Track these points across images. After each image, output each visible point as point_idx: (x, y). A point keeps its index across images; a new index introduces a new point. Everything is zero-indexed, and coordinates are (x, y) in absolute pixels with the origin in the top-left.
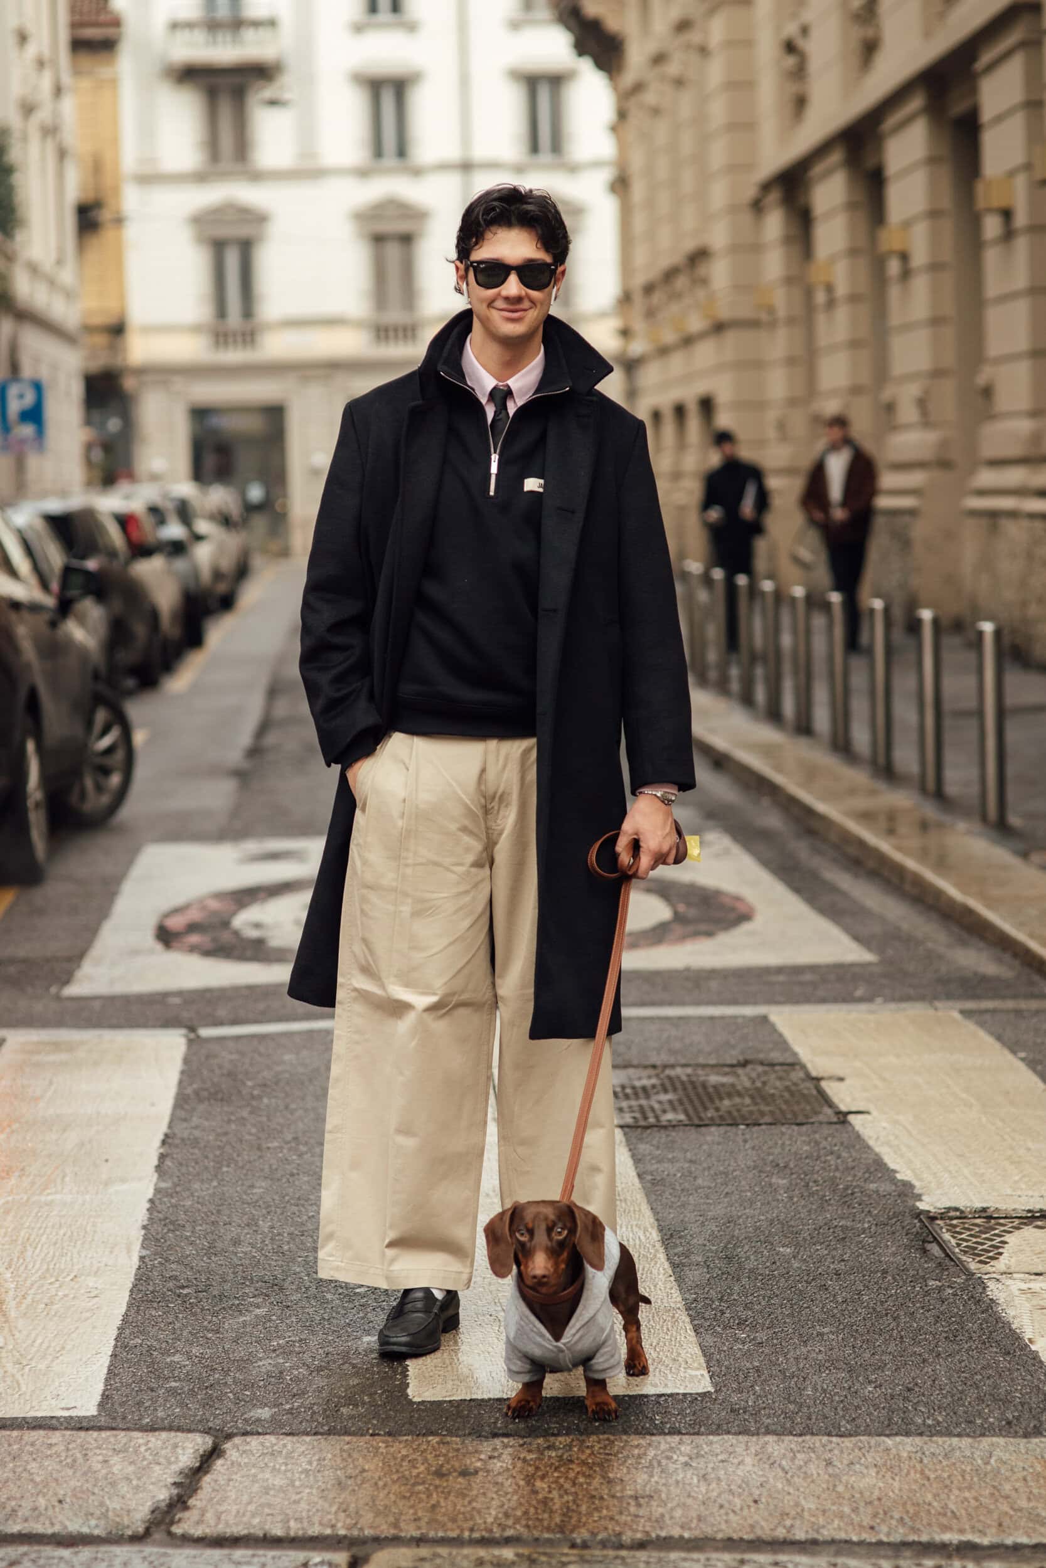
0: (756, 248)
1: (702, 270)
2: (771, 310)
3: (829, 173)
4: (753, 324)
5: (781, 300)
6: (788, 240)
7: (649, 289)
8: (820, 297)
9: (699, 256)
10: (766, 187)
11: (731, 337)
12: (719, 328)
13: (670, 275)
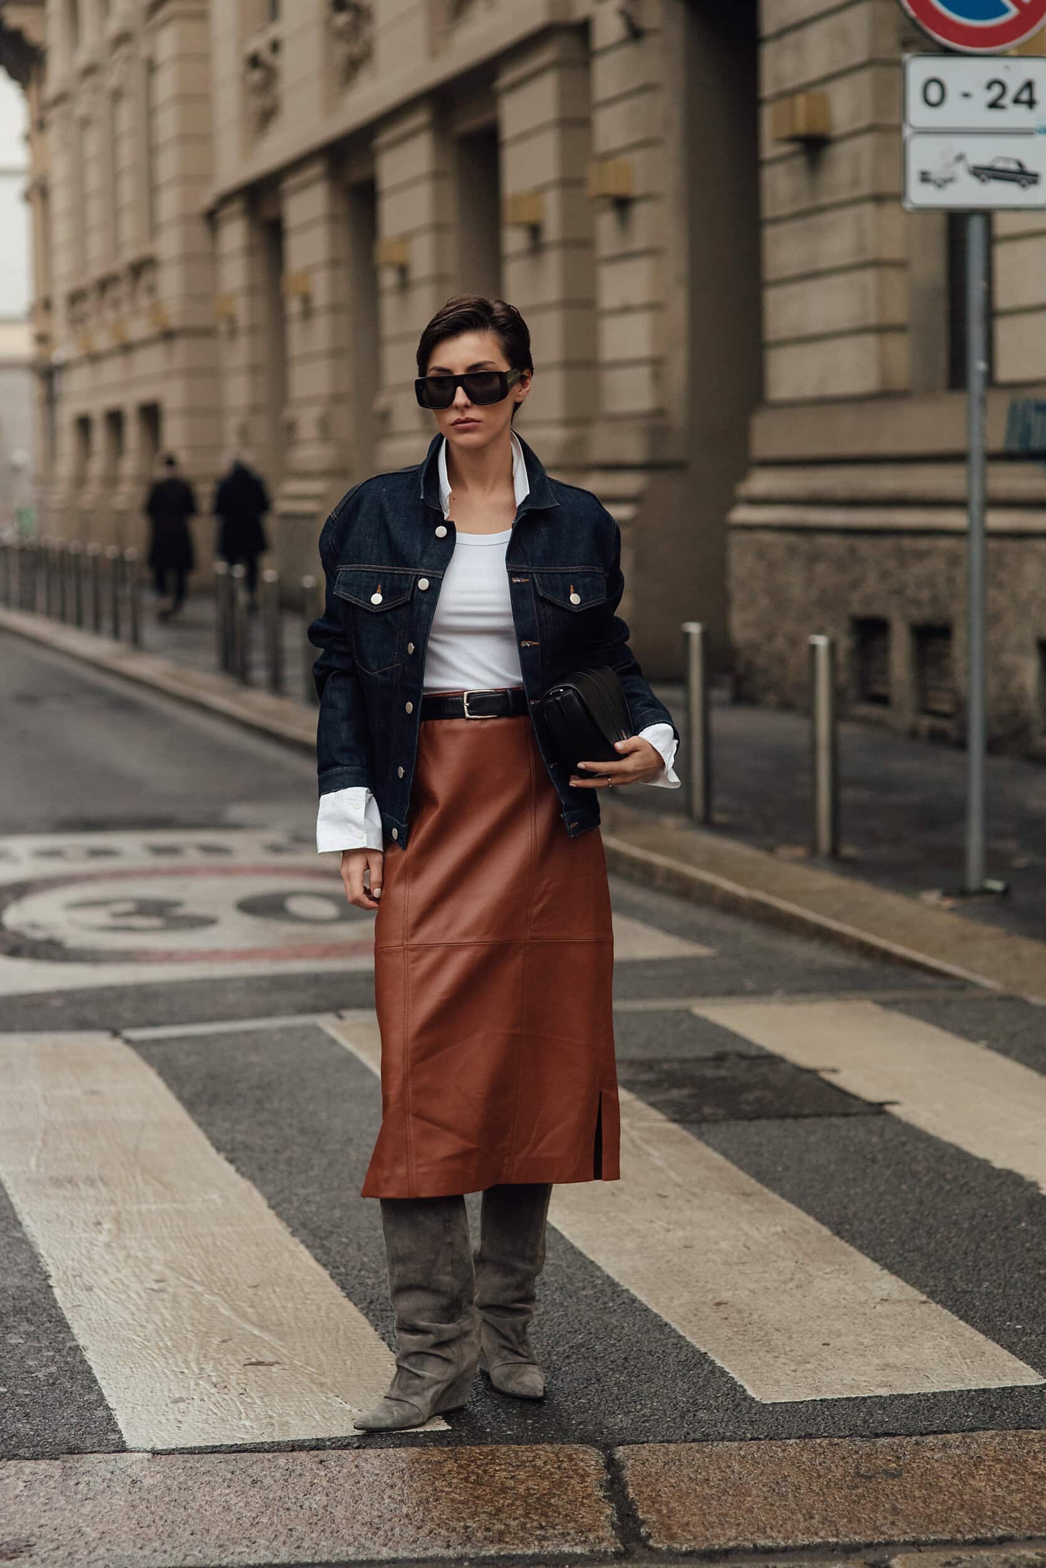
0: (213, 258)
1: (145, 280)
2: (231, 320)
3: (305, 186)
4: (208, 332)
5: (242, 309)
6: (250, 251)
7: (76, 298)
8: (294, 307)
9: (142, 268)
10: (226, 199)
11: (181, 347)
12: (168, 336)
13: (105, 284)
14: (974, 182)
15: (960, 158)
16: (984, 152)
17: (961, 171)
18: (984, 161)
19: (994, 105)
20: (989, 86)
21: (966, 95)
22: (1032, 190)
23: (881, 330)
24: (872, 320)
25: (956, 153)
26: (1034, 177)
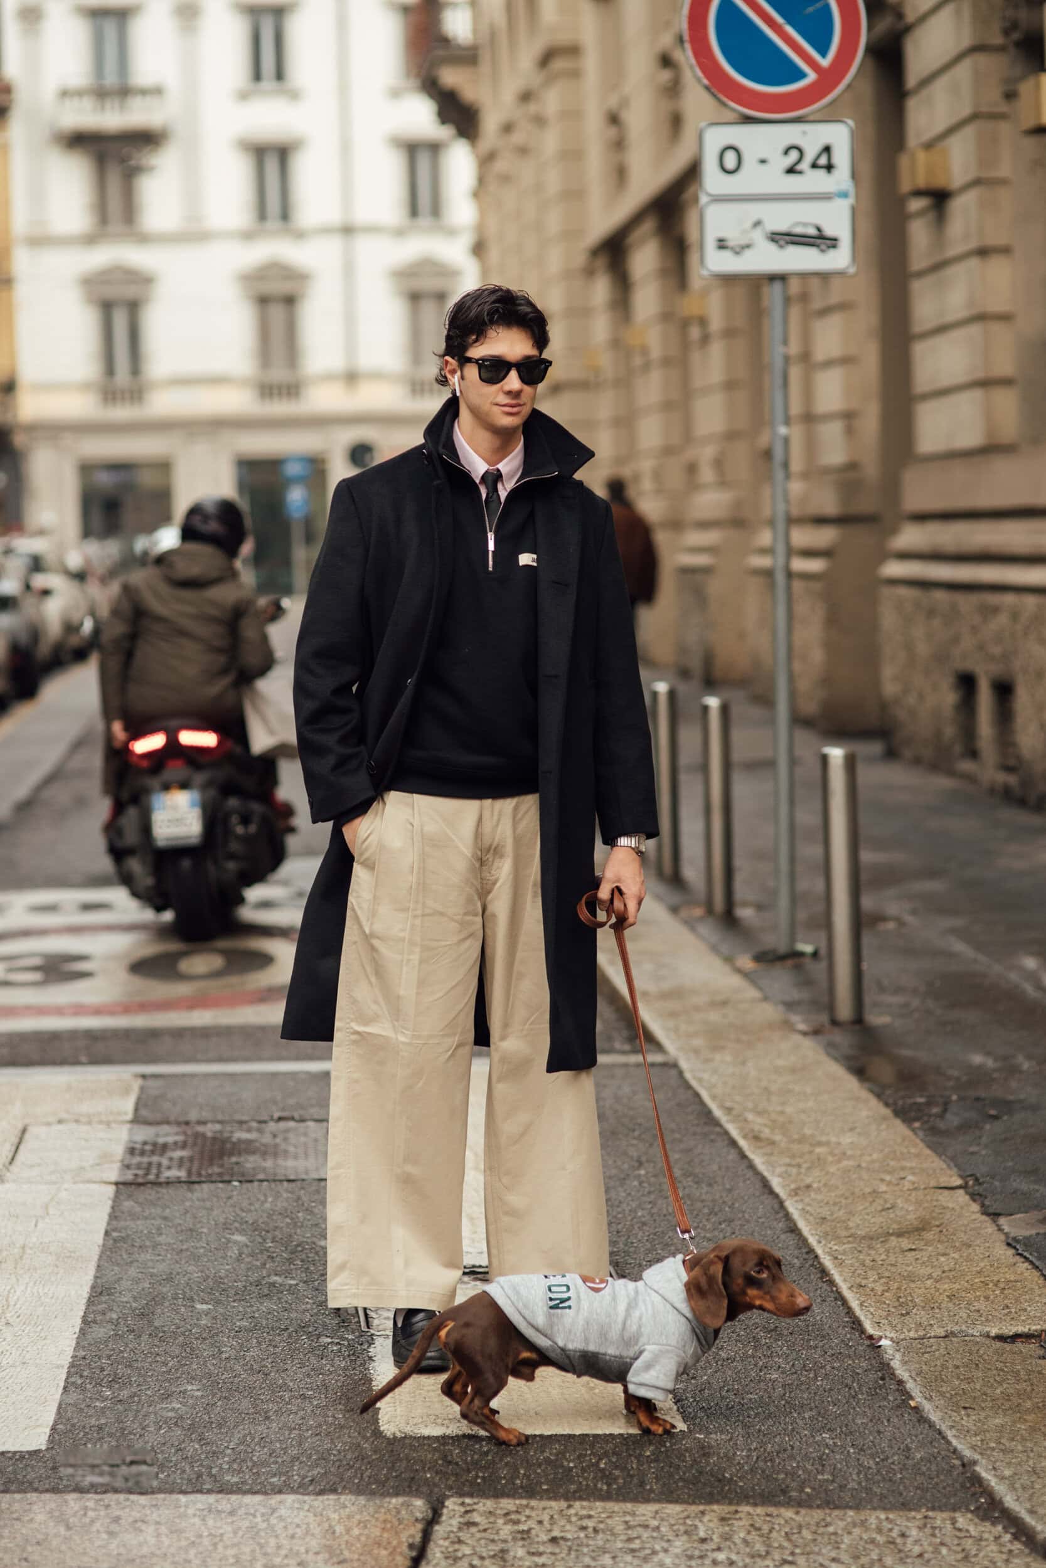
0: (586, 312)
3: (644, 240)
5: (607, 362)
8: (638, 360)
14: (772, 247)
15: (758, 224)
16: (783, 217)
17: (758, 236)
18: (783, 227)
19: (791, 171)
20: (786, 152)
21: (763, 161)
22: (832, 253)
23: (985, 384)
24: (980, 375)
25: (755, 219)
26: (834, 242)
